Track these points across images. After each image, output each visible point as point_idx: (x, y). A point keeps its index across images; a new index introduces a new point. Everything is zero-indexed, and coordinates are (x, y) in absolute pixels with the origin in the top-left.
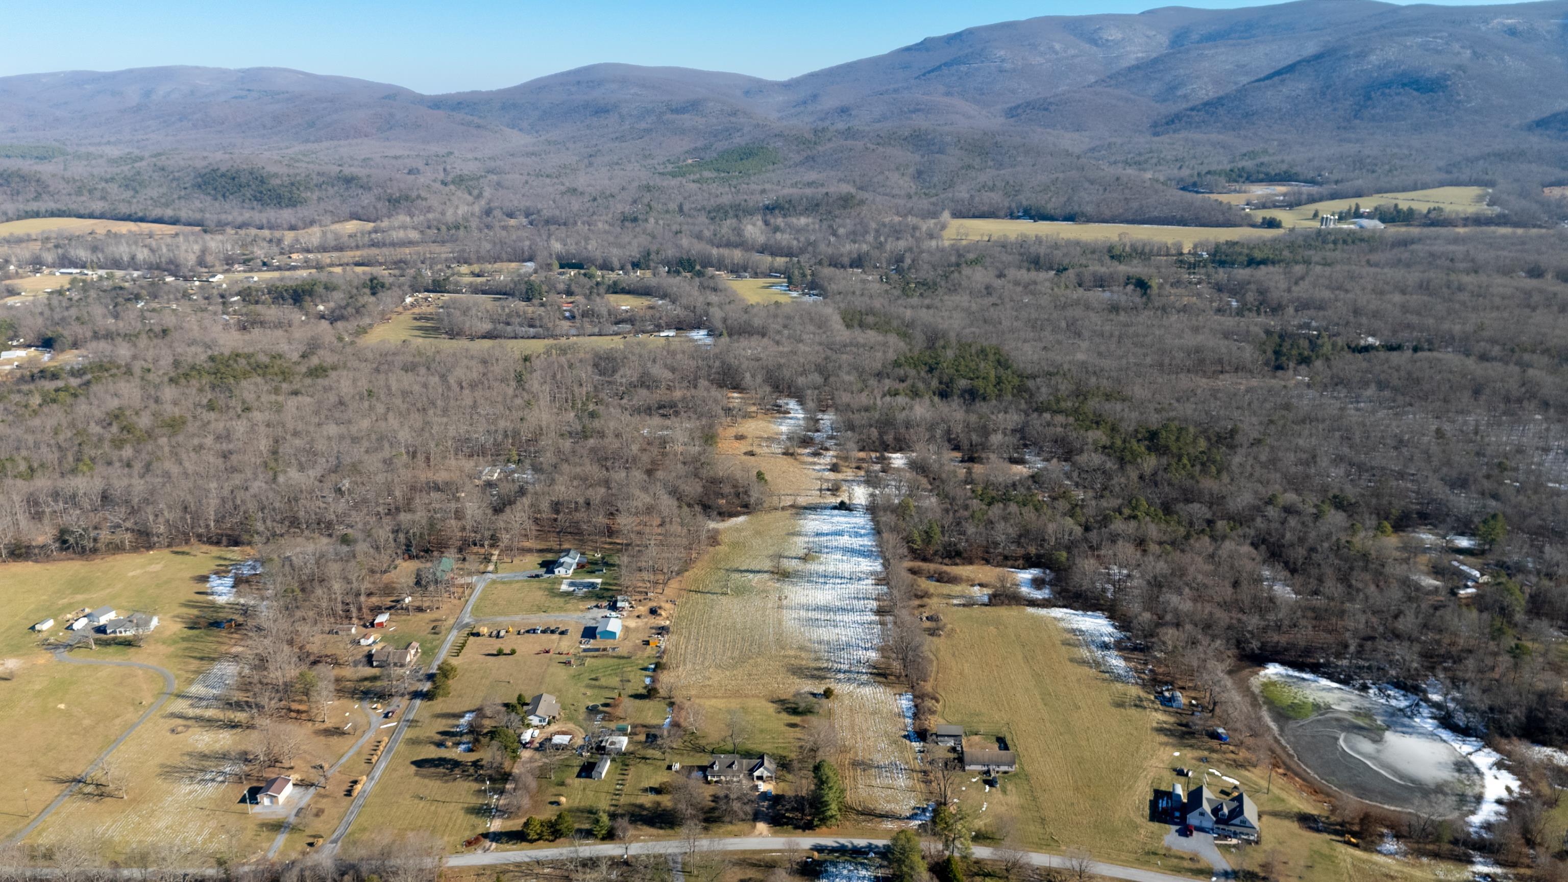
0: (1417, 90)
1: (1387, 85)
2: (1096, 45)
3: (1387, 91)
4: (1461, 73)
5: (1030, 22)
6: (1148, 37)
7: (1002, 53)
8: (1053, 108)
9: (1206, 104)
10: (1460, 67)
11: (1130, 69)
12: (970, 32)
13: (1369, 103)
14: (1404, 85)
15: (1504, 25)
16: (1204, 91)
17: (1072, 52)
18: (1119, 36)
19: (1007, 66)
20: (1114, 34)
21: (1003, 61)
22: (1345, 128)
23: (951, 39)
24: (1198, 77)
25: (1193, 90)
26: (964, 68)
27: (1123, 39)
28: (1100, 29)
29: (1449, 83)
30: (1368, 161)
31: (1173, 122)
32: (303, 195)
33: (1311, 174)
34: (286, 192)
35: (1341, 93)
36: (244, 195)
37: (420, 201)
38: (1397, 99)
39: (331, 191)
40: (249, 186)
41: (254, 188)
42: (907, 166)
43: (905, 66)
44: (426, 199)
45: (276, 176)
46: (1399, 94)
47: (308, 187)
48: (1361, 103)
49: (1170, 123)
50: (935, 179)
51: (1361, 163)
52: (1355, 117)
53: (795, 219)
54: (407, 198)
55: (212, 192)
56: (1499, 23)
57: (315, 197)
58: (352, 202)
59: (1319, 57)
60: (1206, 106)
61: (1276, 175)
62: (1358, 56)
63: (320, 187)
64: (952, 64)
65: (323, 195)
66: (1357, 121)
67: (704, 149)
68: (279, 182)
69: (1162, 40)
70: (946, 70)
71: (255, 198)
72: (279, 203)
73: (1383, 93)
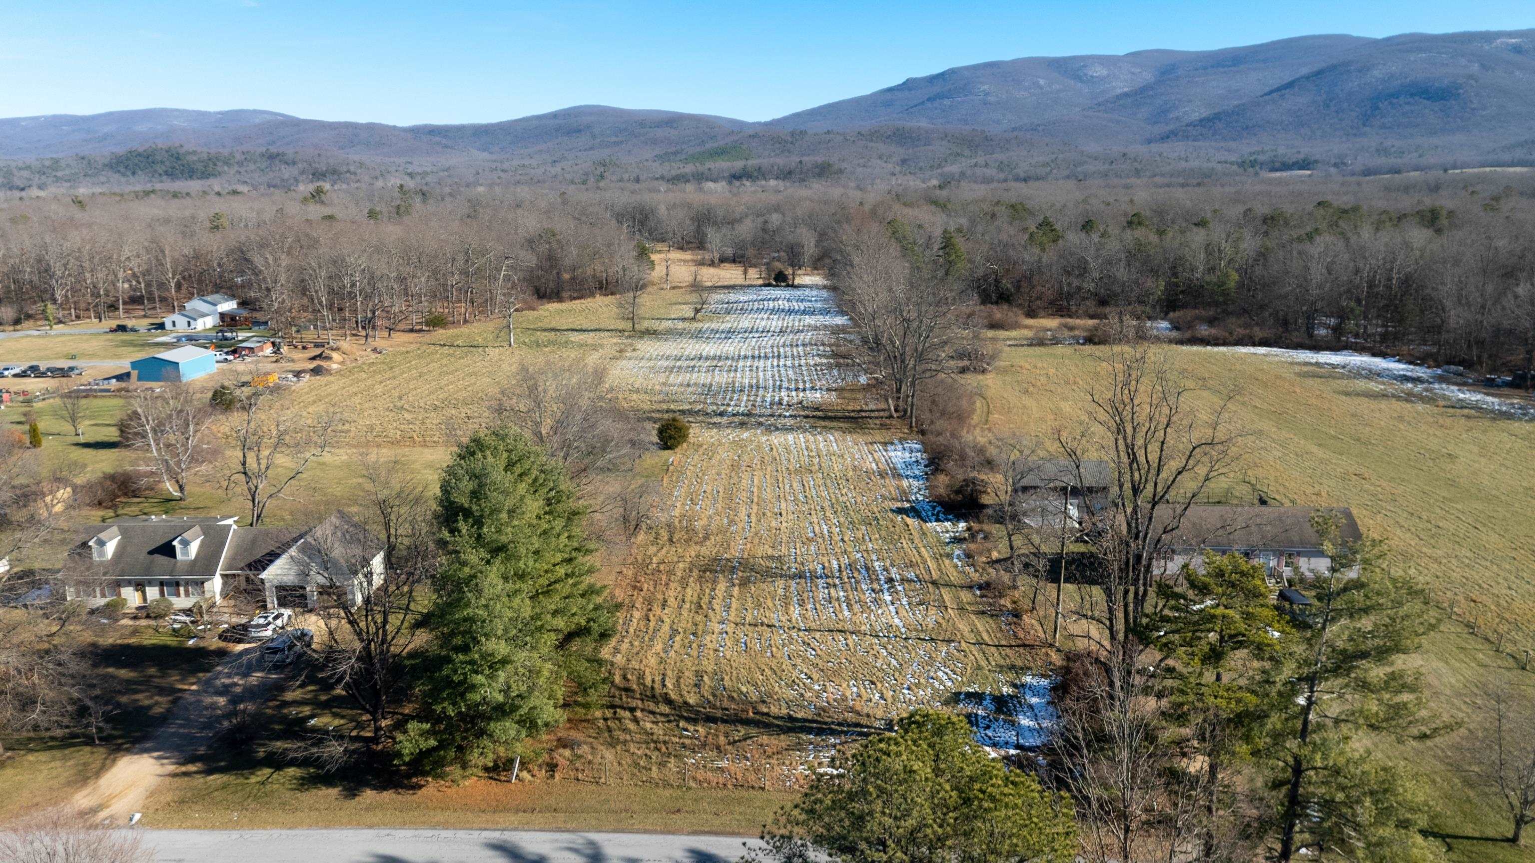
0: (1428, 99)
1: (1395, 95)
2: (1081, 80)
3: (1395, 101)
4: (1473, 82)
5: (1014, 62)
6: (1133, 73)
7: (986, 87)
8: (1040, 128)
9: (1201, 120)
10: (1471, 77)
11: (1119, 97)
12: (952, 72)
13: (1377, 112)
14: (1412, 95)
15: (1507, 44)
16: (1196, 112)
17: (1056, 87)
18: (1105, 72)
19: (991, 99)
20: (1099, 71)
21: (987, 94)
22: (1355, 135)
23: (932, 80)
24: (1190, 101)
25: (1185, 112)
26: (947, 102)
27: (1109, 75)
28: (1085, 66)
29: (1461, 91)
30: (1393, 150)
31: (1168, 137)
32: (218, 169)
33: (1333, 161)
34: (200, 166)
35: (1345, 105)
36: (155, 171)
37: (348, 175)
38: (1407, 108)
39: (252, 167)
40: (162, 162)
41: (167, 163)
42: (890, 156)
43: (888, 104)
44: (355, 174)
45: (194, 153)
46: (1408, 103)
47: (226, 163)
48: (1369, 112)
49: (1165, 138)
50: (921, 164)
51: (1386, 152)
52: (1364, 125)
53: (763, 182)
54: (334, 172)
55: (122, 170)
56: (1502, 43)
57: (232, 172)
58: (271, 175)
59: (1319, 73)
60: (1203, 122)
61: (1294, 164)
62: (1360, 71)
63: (240, 164)
64: (934, 99)
65: (242, 170)
66: (1367, 129)
67: (675, 153)
68: (195, 158)
69: (1148, 77)
70: (929, 105)
71: (166, 173)
72: (191, 177)
73: (1390, 103)
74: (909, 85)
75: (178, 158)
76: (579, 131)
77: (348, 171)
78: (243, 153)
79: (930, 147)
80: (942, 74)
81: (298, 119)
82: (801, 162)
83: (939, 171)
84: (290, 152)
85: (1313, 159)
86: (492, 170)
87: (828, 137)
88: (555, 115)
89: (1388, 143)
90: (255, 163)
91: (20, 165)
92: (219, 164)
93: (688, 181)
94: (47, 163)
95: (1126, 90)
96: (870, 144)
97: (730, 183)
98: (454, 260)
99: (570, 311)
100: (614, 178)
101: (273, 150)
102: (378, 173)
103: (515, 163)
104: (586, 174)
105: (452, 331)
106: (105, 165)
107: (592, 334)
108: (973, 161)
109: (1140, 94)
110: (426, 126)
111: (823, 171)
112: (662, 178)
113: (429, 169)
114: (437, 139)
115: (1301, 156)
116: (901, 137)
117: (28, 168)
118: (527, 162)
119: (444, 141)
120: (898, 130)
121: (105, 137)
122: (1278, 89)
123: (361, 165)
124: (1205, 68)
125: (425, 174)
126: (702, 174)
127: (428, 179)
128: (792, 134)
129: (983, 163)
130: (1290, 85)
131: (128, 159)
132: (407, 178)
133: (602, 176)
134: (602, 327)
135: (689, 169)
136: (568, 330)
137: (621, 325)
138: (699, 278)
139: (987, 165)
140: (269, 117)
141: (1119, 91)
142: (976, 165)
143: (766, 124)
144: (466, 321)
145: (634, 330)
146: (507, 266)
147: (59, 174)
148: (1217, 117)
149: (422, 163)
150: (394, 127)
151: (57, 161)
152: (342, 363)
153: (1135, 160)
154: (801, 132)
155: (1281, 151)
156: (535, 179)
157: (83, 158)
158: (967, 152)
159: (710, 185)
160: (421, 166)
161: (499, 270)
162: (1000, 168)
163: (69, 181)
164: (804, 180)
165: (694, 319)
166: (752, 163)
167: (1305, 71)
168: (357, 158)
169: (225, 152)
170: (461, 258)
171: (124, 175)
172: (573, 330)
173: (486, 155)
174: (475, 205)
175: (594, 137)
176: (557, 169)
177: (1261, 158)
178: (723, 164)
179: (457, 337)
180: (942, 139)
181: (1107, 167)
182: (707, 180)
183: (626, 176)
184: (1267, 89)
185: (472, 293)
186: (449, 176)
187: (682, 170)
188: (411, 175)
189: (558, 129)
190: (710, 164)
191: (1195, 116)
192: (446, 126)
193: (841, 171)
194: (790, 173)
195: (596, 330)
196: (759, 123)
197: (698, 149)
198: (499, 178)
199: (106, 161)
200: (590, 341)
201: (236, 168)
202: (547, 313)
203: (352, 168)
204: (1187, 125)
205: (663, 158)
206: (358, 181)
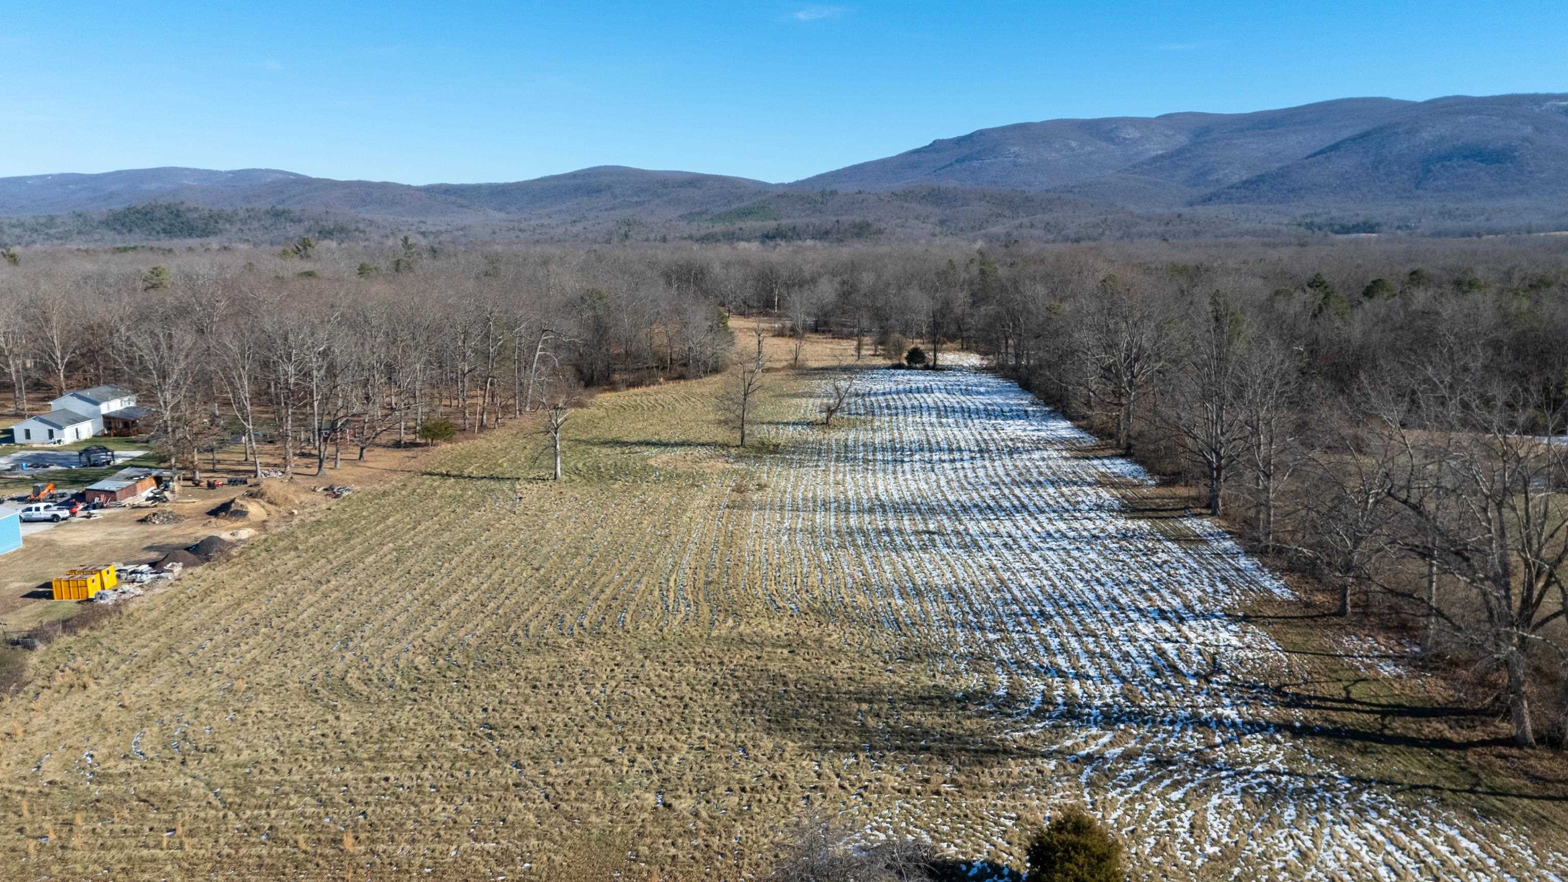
0: (1482, 162)
1: (1448, 157)
2: (1114, 143)
3: (1447, 163)
4: (1528, 145)
5: (1043, 124)
6: (1167, 136)
8: (1076, 190)
9: (1245, 182)
10: (1525, 139)
11: (1154, 159)
12: (981, 133)
13: (1429, 175)
14: (1465, 157)
15: (1559, 107)
16: (1241, 175)
17: (1088, 149)
18: (1137, 134)
19: (1022, 161)
20: (1132, 133)
21: (1017, 156)
22: (1410, 198)
23: (960, 141)
24: (1229, 164)
25: (1225, 175)
26: (975, 164)
27: (1141, 138)
28: (1116, 128)
29: (1517, 154)
30: (1458, 212)
31: (1210, 200)
32: (220, 226)
33: (1396, 224)
34: (200, 224)
35: (1396, 168)
36: (153, 229)
37: (357, 233)
38: (1460, 171)
39: (256, 224)
40: (161, 219)
41: (166, 221)
42: (928, 216)
43: (915, 166)
44: (364, 232)
45: (196, 210)
46: (1462, 166)
47: (229, 220)
48: (1421, 175)
49: (1207, 200)
50: (961, 225)
51: (1450, 214)
52: (1417, 188)
53: (799, 242)
54: (342, 230)
55: (119, 227)
56: (1553, 106)
57: (235, 229)
58: (276, 233)
59: (1365, 135)
60: (1246, 184)
61: (1354, 226)
62: (1408, 133)
63: (244, 222)
64: (963, 161)
65: (245, 228)
66: (1420, 192)
67: (700, 214)
68: (196, 215)
69: (1183, 139)
70: (958, 167)
71: (165, 231)
72: (190, 235)
73: (1443, 166)
74: (937, 146)
75: (178, 216)
76: (599, 191)
77: (357, 229)
78: (247, 210)
79: (970, 208)
80: (970, 136)
81: (310, 179)
82: (838, 221)
83: (983, 231)
84: (296, 209)
85: (1374, 221)
86: (509, 230)
87: (862, 197)
88: (574, 175)
89: (1451, 206)
90: (259, 220)
91: (14, 222)
92: (221, 222)
93: (718, 241)
94: (42, 221)
95: (1160, 152)
96: (906, 205)
97: (763, 242)
98: (466, 333)
99: (636, 408)
100: (639, 238)
101: (280, 207)
102: (388, 231)
103: (533, 222)
104: (610, 233)
105: (462, 446)
106: (101, 222)
107: (679, 451)
108: (1017, 222)
109: (1176, 157)
110: (441, 185)
111: (861, 231)
112: (691, 237)
113: (442, 229)
114: (453, 198)
115: (1361, 219)
116: (936, 197)
117: (22, 225)
118: (546, 221)
119: (460, 201)
120: (933, 190)
121: (111, 195)
122: (1322, 152)
123: (371, 223)
124: (1242, 130)
125: (438, 233)
126: (733, 234)
127: (441, 238)
128: (823, 194)
129: (1029, 224)
130: (1335, 147)
131: (125, 216)
132: (420, 237)
133: (626, 236)
134: (691, 436)
135: (719, 228)
136: (640, 443)
137: (722, 435)
138: (800, 357)
139: (1032, 226)
140: (281, 176)
141: (1153, 154)
142: (1021, 226)
143: (790, 185)
144: (482, 427)
145: (742, 444)
146: (546, 341)
147: (52, 231)
148: (1260, 179)
149: (434, 222)
150: (409, 187)
151: (52, 218)
152: (263, 525)
153: (1192, 221)
154: (831, 192)
155: (1335, 213)
156: (556, 238)
157: (80, 215)
158: (1007, 213)
159: (743, 245)
160: (434, 225)
161: (532, 349)
162: (1047, 227)
163: (61, 238)
164: (841, 241)
165: (826, 424)
166: (785, 222)
167: (1346, 134)
168: (368, 216)
169: (229, 210)
170: (476, 330)
171: (119, 233)
172: (648, 443)
173: (503, 215)
174: (493, 261)
175: (615, 197)
176: (579, 227)
177: (1317, 220)
178: (754, 223)
179: (470, 456)
180: (981, 200)
181: (1162, 228)
182: (738, 240)
183: (652, 236)
184: (1309, 152)
185: (491, 384)
186: (464, 236)
187: (711, 230)
188: (423, 234)
189: (577, 189)
190: (739, 224)
191: (1235, 179)
192: (462, 185)
193: (880, 231)
194: (827, 233)
195: (682, 444)
196: (783, 185)
197: (724, 209)
198: (517, 237)
199: (104, 218)
200: (682, 467)
201: (239, 225)
202: (601, 413)
203: (361, 226)
204: (1229, 188)
205: (689, 217)
206: (367, 240)
